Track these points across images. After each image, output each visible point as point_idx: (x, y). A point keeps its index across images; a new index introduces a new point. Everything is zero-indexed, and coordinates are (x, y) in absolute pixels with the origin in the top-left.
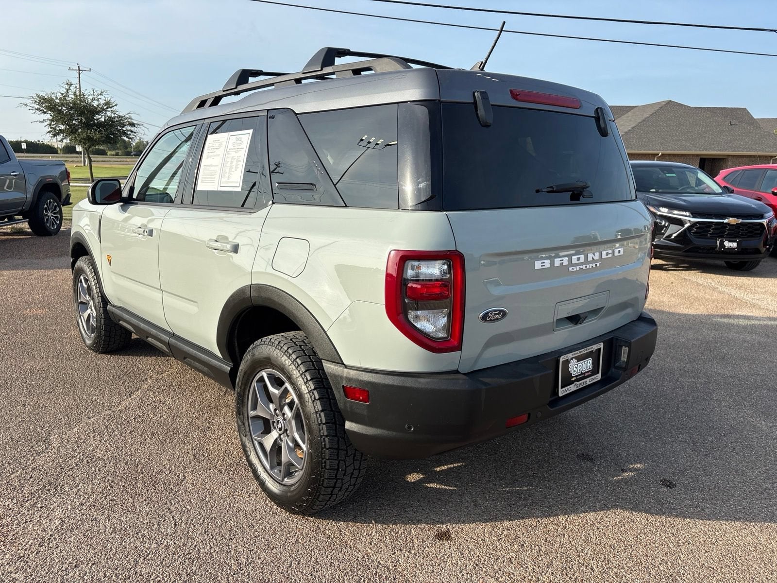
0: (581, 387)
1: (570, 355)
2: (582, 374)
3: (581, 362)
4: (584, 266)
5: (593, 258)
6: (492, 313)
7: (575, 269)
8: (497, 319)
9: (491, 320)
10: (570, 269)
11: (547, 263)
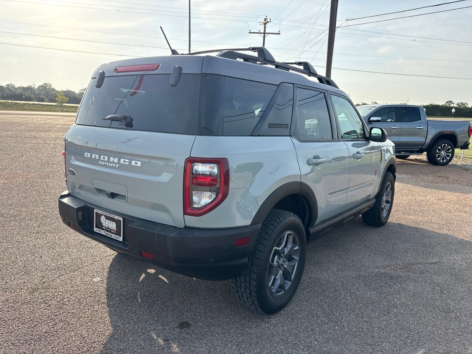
0: (108, 236)
1: (104, 213)
2: (108, 228)
3: (108, 221)
4: (108, 163)
5: (113, 161)
7: (102, 163)
9: (71, 174)
10: (100, 162)
11: (89, 155)
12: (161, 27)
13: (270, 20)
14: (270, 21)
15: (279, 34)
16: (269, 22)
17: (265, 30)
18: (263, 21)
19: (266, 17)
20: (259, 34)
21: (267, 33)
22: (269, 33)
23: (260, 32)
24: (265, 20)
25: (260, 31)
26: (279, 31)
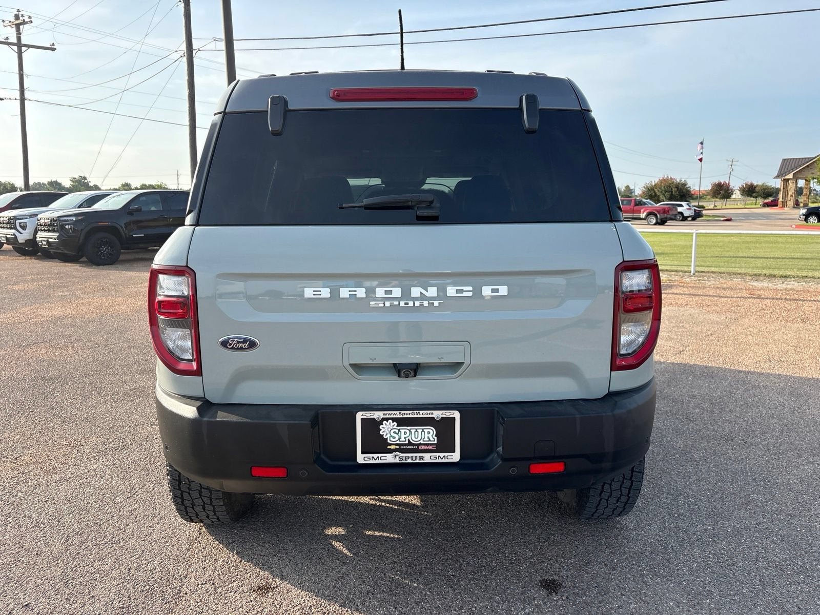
0: (411, 461)
2: (410, 443)
3: (409, 428)
4: (402, 303)
5: (423, 294)
6: (234, 341)
7: (382, 305)
8: (241, 348)
9: (233, 348)
10: (372, 303)
11: (325, 293)
12: (400, 12)
13: (29, 20)
14: (31, 22)
15: (54, 49)
16: (27, 23)
17: (19, 39)
18: (12, 19)
19: (19, 11)
20: (5, 46)
21: (25, 46)
22: (29, 46)
23: (9, 41)
24: (17, 17)
25: (7, 38)
26: (53, 45)
